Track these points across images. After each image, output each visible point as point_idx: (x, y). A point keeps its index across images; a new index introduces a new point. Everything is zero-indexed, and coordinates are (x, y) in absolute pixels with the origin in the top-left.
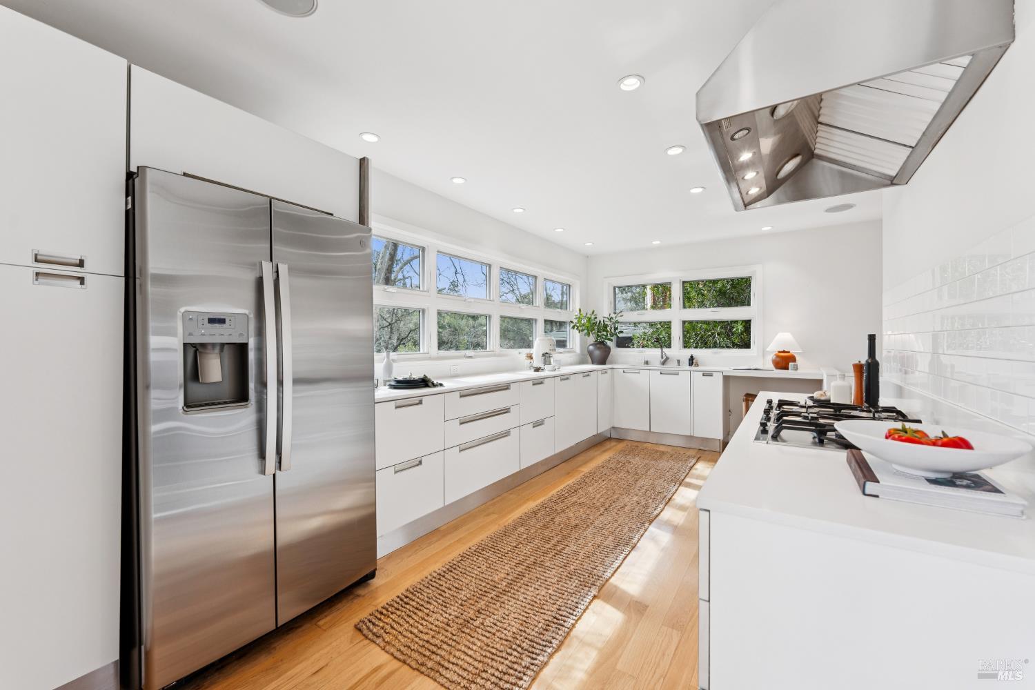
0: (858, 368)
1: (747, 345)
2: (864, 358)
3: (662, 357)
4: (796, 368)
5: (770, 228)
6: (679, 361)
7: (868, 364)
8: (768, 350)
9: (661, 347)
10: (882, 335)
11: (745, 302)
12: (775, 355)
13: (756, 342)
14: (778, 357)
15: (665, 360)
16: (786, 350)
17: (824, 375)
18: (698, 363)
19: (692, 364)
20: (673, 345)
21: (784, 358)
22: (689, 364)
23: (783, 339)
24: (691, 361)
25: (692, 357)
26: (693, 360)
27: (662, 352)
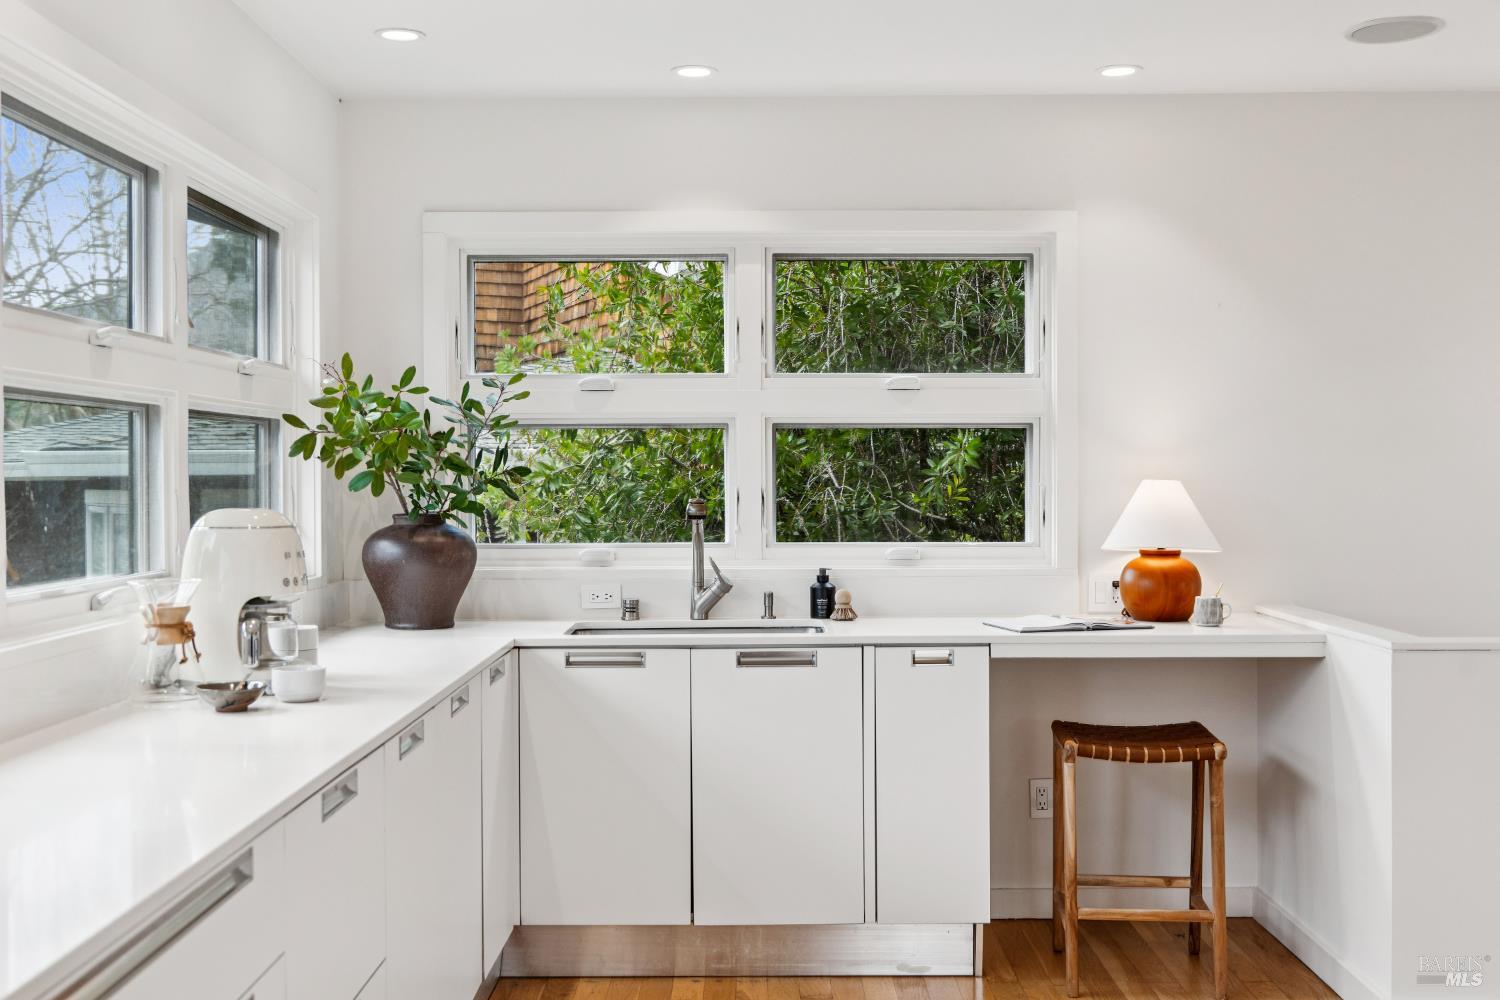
3: (701, 584)
6: (770, 603)
9: (685, 536)
11: (1007, 354)
12: (1131, 566)
13: (1052, 516)
14: (1144, 573)
15: (716, 599)
16: (1170, 548)
17: (1331, 640)
18: (854, 605)
19: (828, 612)
20: (736, 528)
21: (1166, 576)
22: (815, 612)
23: (1159, 506)
24: (823, 599)
25: (823, 577)
26: (831, 595)
27: (701, 563)
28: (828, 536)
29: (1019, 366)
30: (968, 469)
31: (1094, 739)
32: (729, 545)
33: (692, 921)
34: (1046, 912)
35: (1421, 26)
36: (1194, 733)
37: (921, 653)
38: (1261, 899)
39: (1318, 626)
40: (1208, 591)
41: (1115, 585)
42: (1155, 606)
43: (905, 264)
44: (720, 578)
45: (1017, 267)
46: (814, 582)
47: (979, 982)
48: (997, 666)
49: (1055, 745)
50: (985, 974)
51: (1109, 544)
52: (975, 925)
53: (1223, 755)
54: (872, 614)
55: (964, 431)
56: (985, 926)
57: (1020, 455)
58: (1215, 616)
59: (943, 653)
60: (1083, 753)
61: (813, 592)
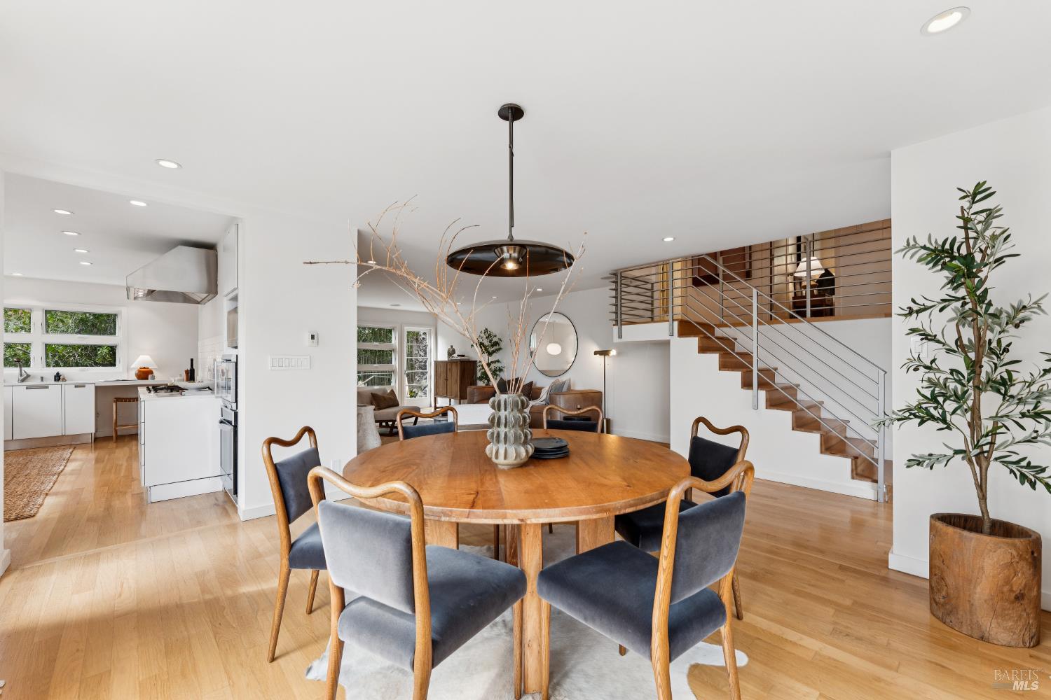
0: (187, 372)
1: (113, 364)
2: (189, 368)
3: (21, 375)
4: (153, 378)
6: (42, 378)
7: (191, 370)
8: (132, 366)
9: (21, 367)
10: (197, 358)
12: (138, 370)
13: (122, 361)
14: (140, 371)
15: (25, 378)
16: (145, 367)
18: (65, 378)
19: (59, 380)
20: (33, 364)
21: (145, 371)
22: (55, 380)
23: (144, 360)
24: (58, 377)
25: (58, 374)
26: (59, 376)
27: (21, 371)
28: (59, 366)
29: (115, 334)
32: (31, 368)
37: (78, 385)
40: (152, 374)
41: (135, 373)
42: (143, 376)
44: (28, 374)
45: (113, 316)
46: (55, 374)
47: (93, 445)
54: (68, 380)
55: (104, 346)
57: (114, 351)
61: (55, 377)
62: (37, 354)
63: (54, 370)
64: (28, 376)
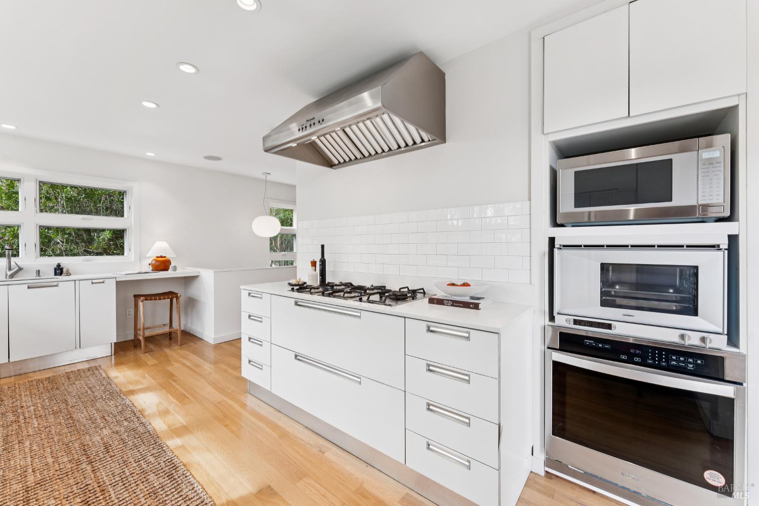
1: (119, 252)
3: (10, 269)
5: (153, 155)
6: (38, 272)
9: (8, 258)
11: (120, 213)
12: (154, 260)
13: (133, 250)
14: (157, 261)
15: (16, 272)
16: (163, 255)
17: (201, 272)
18: (70, 271)
19: (61, 274)
20: (24, 253)
21: (163, 261)
22: (56, 274)
23: (160, 248)
24: (59, 271)
25: (59, 265)
26: (62, 270)
27: (10, 262)
28: (60, 255)
29: (123, 216)
30: (109, 239)
31: (149, 297)
32: (22, 258)
33: (9, 361)
34: (132, 337)
35: (218, 159)
36: (171, 293)
37: (94, 281)
38: (185, 325)
39: (198, 270)
40: (173, 264)
41: (149, 264)
42: (161, 268)
43: (85, 189)
44: (18, 266)
45: (122, 194)
46: (56, 266)
47: (113, 357)
48: (118, 283)
49: (135, 300)
50: (114, 354)
51: (148, 255)
52: (111, 344)
53: (180, 296)
54: (76, 274)
55: (108, 230)
56: (115, 343)
57: (122, 237)
58: (175, 269)
59: (102, 281)
60: (146, 300)
61: (55, 269)
62: (29, 240)
63: (54, 261)
64: (20, 269)
